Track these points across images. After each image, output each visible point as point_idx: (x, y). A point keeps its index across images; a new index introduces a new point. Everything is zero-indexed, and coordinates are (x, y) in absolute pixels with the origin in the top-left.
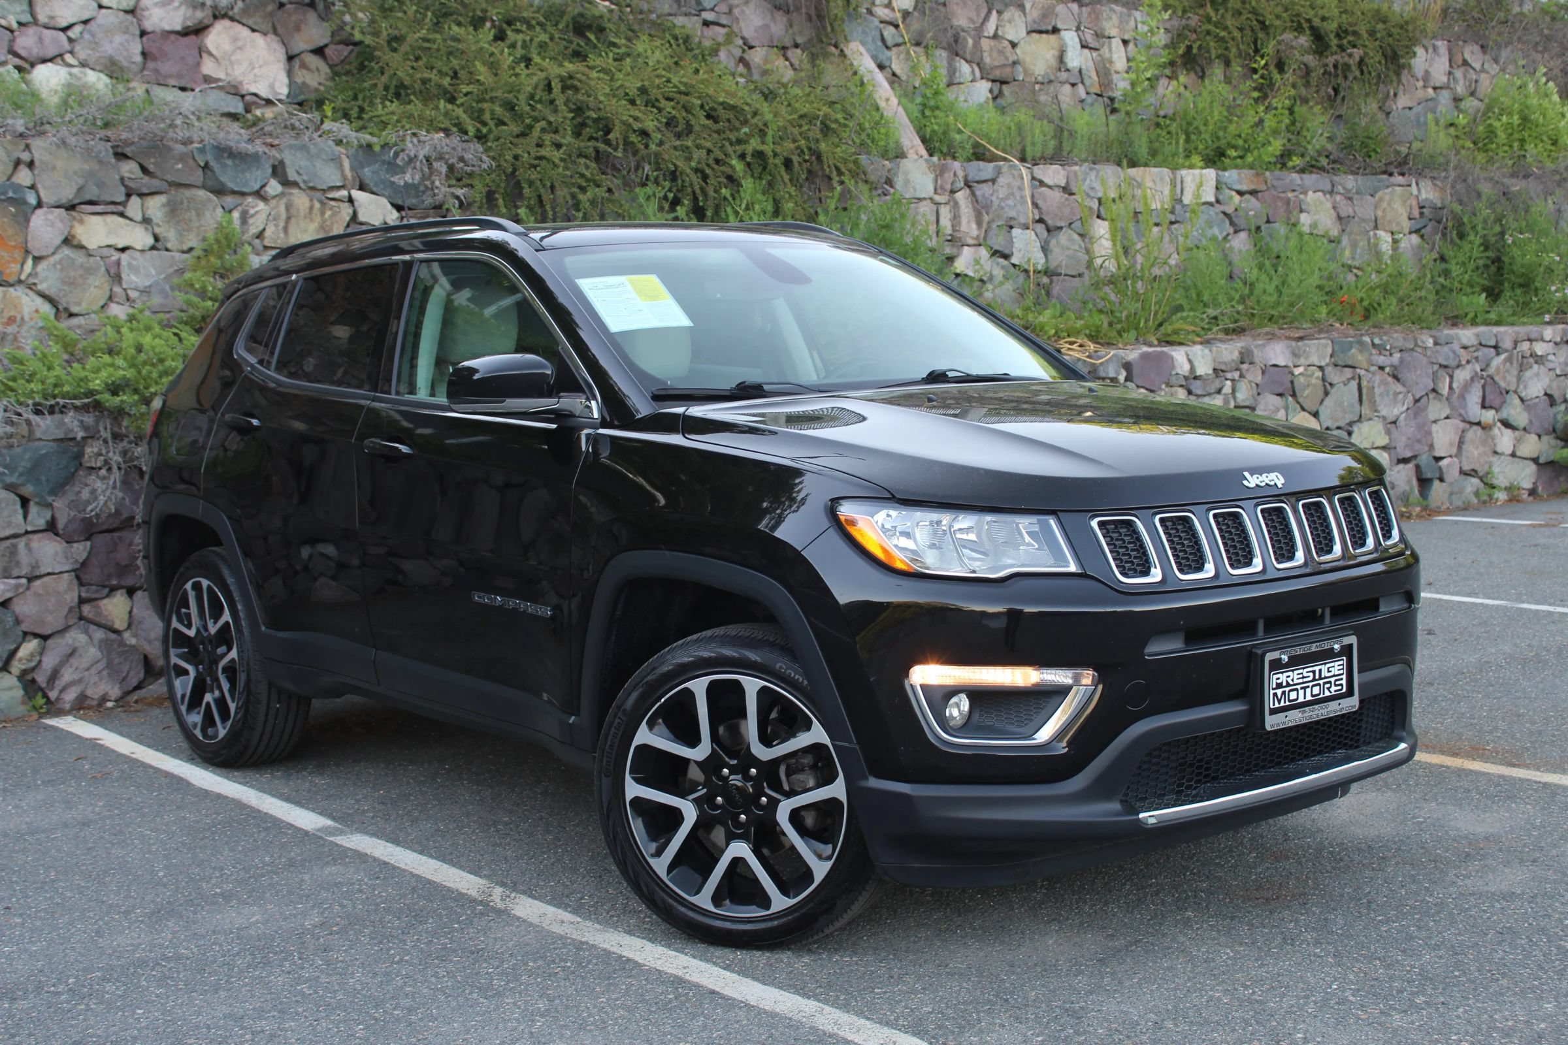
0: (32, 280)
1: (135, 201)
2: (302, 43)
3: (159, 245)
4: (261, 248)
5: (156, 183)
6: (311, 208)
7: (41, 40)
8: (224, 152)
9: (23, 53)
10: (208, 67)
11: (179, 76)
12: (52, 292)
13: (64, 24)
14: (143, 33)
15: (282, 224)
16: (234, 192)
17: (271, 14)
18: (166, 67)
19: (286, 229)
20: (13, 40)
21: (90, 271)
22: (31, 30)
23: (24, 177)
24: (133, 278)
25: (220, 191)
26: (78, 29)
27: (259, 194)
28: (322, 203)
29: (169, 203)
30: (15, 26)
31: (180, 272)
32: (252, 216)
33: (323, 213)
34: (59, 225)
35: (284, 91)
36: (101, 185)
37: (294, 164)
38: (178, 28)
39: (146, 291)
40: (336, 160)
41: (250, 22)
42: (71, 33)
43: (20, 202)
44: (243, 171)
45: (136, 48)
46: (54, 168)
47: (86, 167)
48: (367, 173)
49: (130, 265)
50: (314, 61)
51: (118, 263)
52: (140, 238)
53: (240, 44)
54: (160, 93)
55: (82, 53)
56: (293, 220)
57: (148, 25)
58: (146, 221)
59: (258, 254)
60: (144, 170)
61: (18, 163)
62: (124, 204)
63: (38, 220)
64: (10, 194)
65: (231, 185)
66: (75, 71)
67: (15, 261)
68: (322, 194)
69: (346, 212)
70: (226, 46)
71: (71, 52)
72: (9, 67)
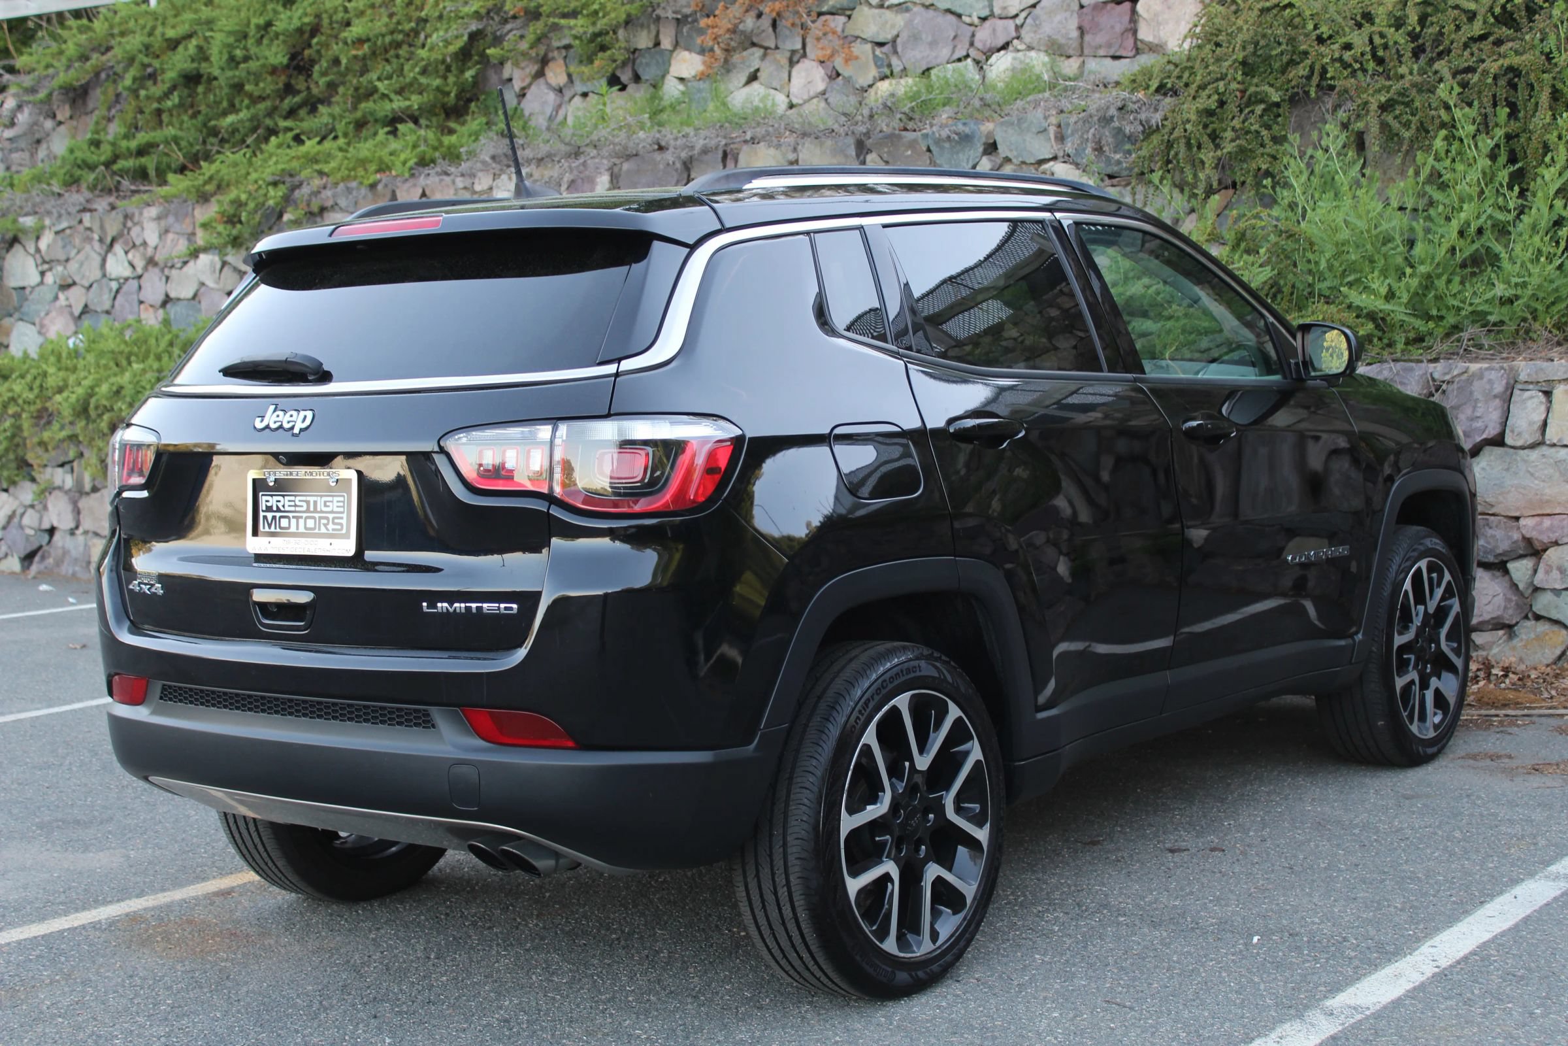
7: (994, 30)
9: (981, 46)
10: (1143, 33)
11: (1109, 45)
13: (1014, 12)
14: (1080, 8)
18: (1101, 38)
20: (975, 34)
22: (987, 24)
26: (1023, 15)
37: (1006, 141)
42: (1019, 21)
45: (1073, 24)
53: (1170, 3)
54: (1092, 64)
55: (1027, 37)
60: (881, 157)
66: (1020, 55)
70: (1158, 7)
71: (1018, 38)
72: (969, 60)
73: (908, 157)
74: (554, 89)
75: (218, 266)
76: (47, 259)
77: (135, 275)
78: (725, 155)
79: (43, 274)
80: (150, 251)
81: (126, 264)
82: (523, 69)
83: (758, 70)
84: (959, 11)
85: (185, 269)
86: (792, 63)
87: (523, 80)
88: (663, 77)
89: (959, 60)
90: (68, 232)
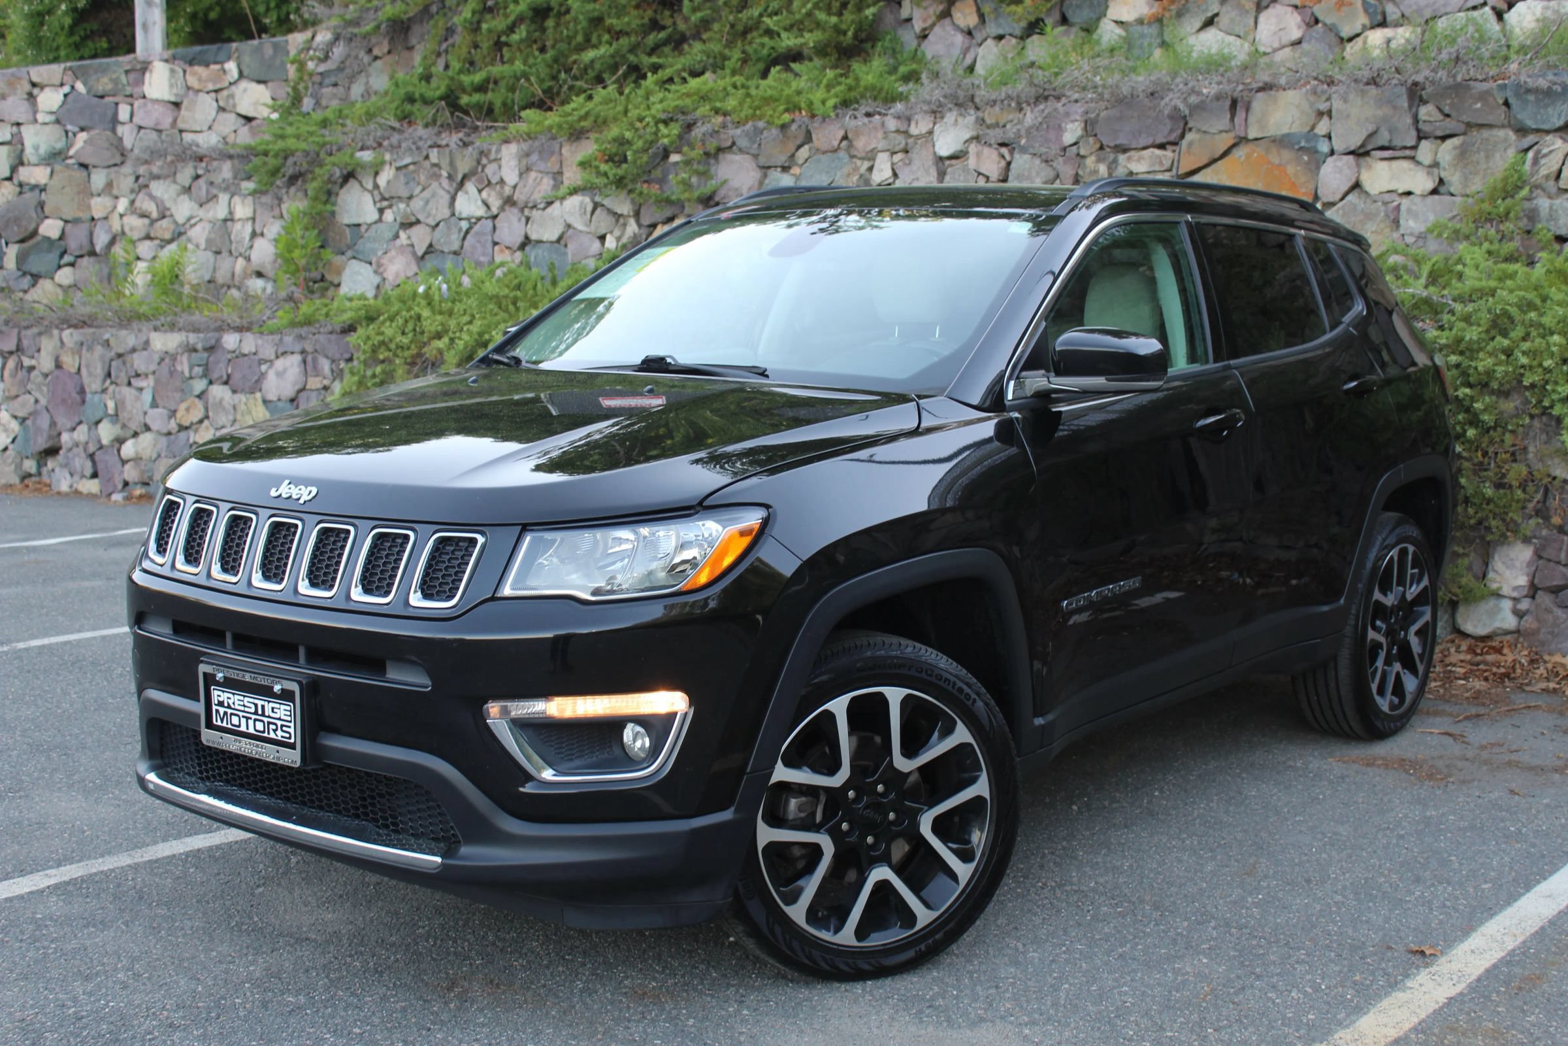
1: (1427, 144)
3: (1441, 189)
4: (1554, 190)
5: (1452, 126)
16: (1538, 131)
21: (1369, 217)
23: (1322, 127)
24: (1411, 223)
25: (1520, 129)
29: (1462, 146)
32: (1545, 156)
34: (1347, 171)
36: (1392, 131)
39: (1421, 237)
43: (1313, 152)
44: (1546, 107)
46: (1349, 116)
47: (1380, 113)
49: (1409, 211)
51: (1398, 207)
52: (1422, 182)
58: (1435, 165)
59: (1550, 197)
60: (1442, 112)
62: (1415, 148)
63: (1329, 167)
64: (1303, 144)
65: (1530, 123)
72: (1487, 9)
73: (1477, 110)
74: (962, 31)
75: (590, 207)
76: (387, 196)
77: (489, 214)
78: (1234, 104)
79: (381, 211)
80: (507, 190)
81: (480, 203)
82: (925, 8)
83: (1217, 15)
85: (549, 210)
86: (1259, 8)
87: (925, 20)
88: (1098, 19)
89: (1474, 8)
90: (412, 167)
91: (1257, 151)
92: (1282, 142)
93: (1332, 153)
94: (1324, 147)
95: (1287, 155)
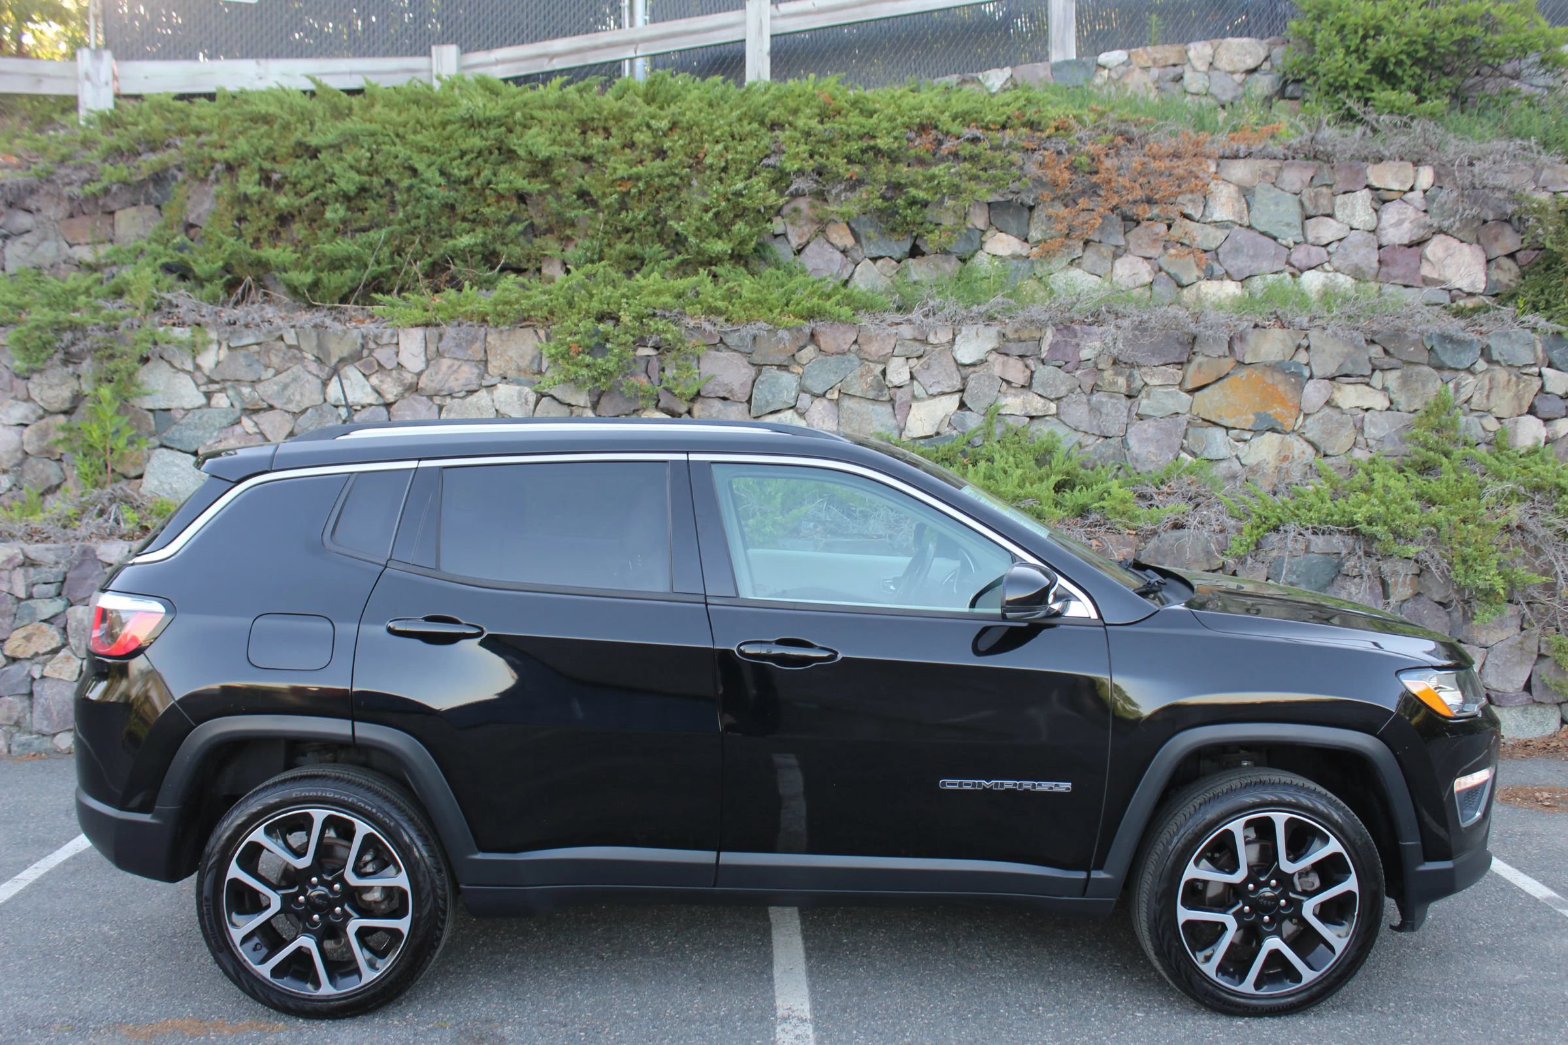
0: (1302, 430)
1: (1378, 374)
2: (1498, 250)
3: (1393, 407)
4: (1468, 410)
5: (1394, 362)
6: (1509, 381)
7: (1309, 253)
8: (1446, 338)
9: (1295, 263)
10: (1426, 270)
11: (1404, 277)
12: (1315, 439)
13: (1326, 242)
14: (1380, 247)
15: (1485, 393)
16: (1450, 369)
17: (1476, 229)
18: (1396, 271)
19: (1488, 397)
20: (1290, 255)
21: (1342, 425)
22: (1303, 248)
23: (1302, 357)
24: (1372, 430)
25: (1440, 368)
26: (1334, 245)
27: (1469, 370)
28: (1518, 378)
29: (1402, 377)
30: (1292, 244)
31: (1407, 427)
32: (1463, 387)
33: (1518, 385)
34: (1324, 391)
35: (1481, 287)
36: (1354, 363)
37: (1498, 347)
38: (1406, 242)
39: (1380, 441)
40: (1531, 345)
41: (1460, 236)
42: (1330, 249)
43: (1298, 375)
44: (1459, 353)
45: (1374, 257)
46: (1323, 351)
47: (1346, 350)
48: (1555, 354)
49: (1371, 421)
50: (1507, 263)
51: (1363, 419)
52: (1380, 402)
53: (1451, 252)
54: (1389, 289)
55: (1336, 262)
56: (1494, 390)
57: (1384, 241)
58: (1385, 389)
59: (1465, 415)
60: (1386, 351)
61: (1299, 347)
62: (1370, 376)
63: (1310, 387)
64: (1292, 370)
65: (1449, 363)
66: (1330, 275)
67: (1291, 417)
68: (1518, 370)
69: (1536, 384)
70: (1440, 253)
71: (1329, 262)
72: (1286, 274)
73: (1410, 352)
75: (532, 398)
76: (217, 378)
77: (381, 401)
79: (208, 395)
80: (409, 378)
81: (369, 389)
82: (800, 227)
83: (1080, 258)
84: (1275, 234)
86: (1116, 256)
88: (975, 252)
89: (1277, 273)
90: (256, 348)
91: (1256, 374)
92: (1275, 367)
93: (1311, 377)
94: (1307, 374)
95: (1278, 377)
